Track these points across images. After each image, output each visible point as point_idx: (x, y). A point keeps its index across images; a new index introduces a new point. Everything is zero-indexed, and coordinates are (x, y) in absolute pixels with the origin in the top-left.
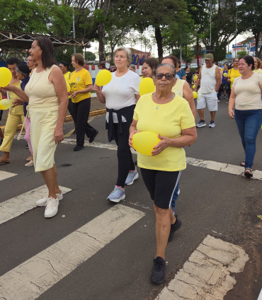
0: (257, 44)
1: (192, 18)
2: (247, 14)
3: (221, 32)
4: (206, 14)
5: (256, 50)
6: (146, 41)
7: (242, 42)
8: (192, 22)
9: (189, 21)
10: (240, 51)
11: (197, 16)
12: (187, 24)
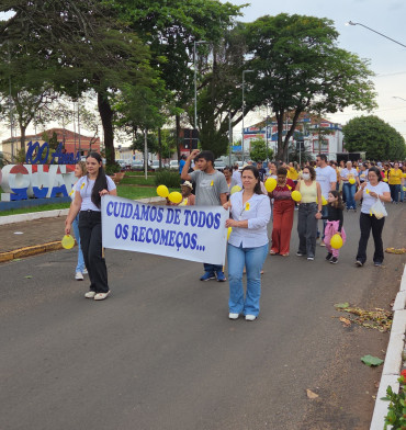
0: (280, 128)
1: (162, 77)
2: (262, 75)
3: (220, 106)
4: (192, 73)
5: (279, 140)
6: (87, 117)
7: (257, 125)
8: (160, 84)
9: (155, 81)
10: (255, 139)
11: (174, 74)
12: (153, 87)
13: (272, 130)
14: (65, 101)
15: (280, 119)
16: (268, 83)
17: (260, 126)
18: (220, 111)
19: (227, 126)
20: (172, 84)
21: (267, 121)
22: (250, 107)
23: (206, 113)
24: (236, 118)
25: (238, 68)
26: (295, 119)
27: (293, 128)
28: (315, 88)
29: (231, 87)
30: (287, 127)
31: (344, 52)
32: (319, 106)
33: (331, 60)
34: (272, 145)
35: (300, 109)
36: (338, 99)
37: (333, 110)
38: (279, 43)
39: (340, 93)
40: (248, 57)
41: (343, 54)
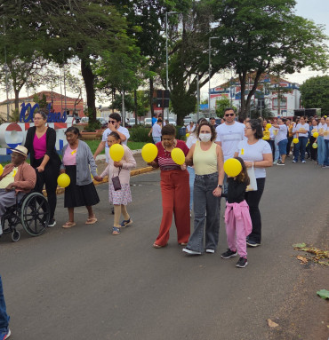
13: (235, 90)
14: (53, 67)
15: (243, 80)
16: (232, 48)
17: (225, 86)
18: (189, 74)
19: (195, 87)
20: (146, 51)
21: (231, 82)
22: (216, 70)
23: (177, 76)
24: (203, 79)
25: (205, 35)
26: (256, 80)
27: (254, 88)
28: (275, 52)
29: (198, 52)
30: (249, 87)
31: (301, 19)
32: (278, 68)
33: (289, 26)
34: (236, 103)
35: (261, 71)
36: (296, 61)
37: (291, 71)
38: (241, 12)
39: (297, 56)
40: (214, 25)
41: (300, 21)
